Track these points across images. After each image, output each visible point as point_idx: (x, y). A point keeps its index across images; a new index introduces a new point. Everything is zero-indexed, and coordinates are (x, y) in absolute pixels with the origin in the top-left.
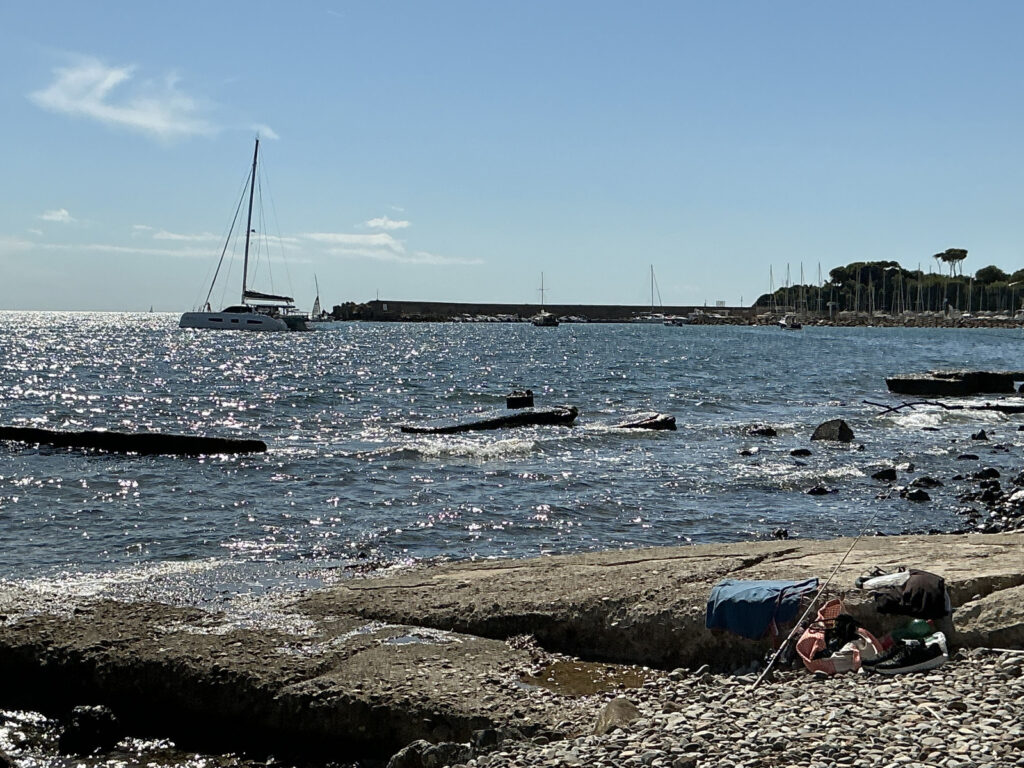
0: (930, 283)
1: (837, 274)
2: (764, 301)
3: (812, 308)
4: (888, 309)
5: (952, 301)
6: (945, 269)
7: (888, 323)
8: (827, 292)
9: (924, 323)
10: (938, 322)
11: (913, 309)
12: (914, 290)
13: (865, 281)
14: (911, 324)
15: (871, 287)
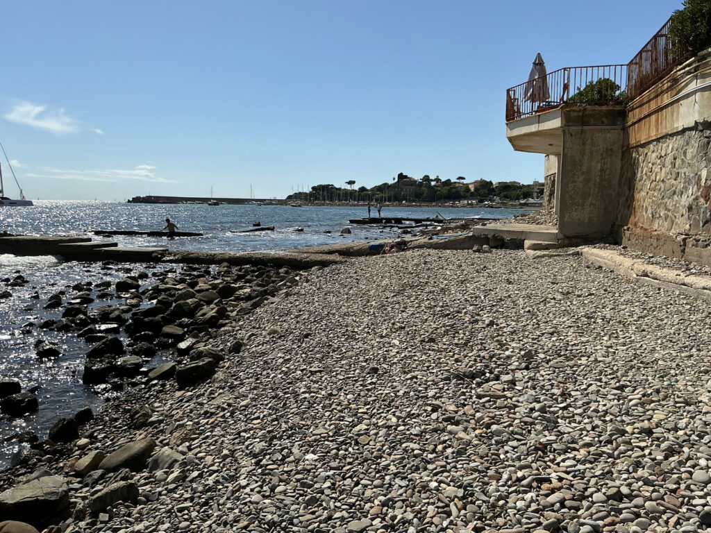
0: (344, 192)
1: (314, 188)
2: (290, 197)
3: (306, 200)
4: (331, 201)
5: (351, 198)
6: (348, 187)
7: (331, 205)
8: (311, 194)
9: (343, 205)
10: (347, 205)
11: (339, 200)
12: (339, 194)
13: (323, 191)
14: (339, 205)
15: (325, 193)
